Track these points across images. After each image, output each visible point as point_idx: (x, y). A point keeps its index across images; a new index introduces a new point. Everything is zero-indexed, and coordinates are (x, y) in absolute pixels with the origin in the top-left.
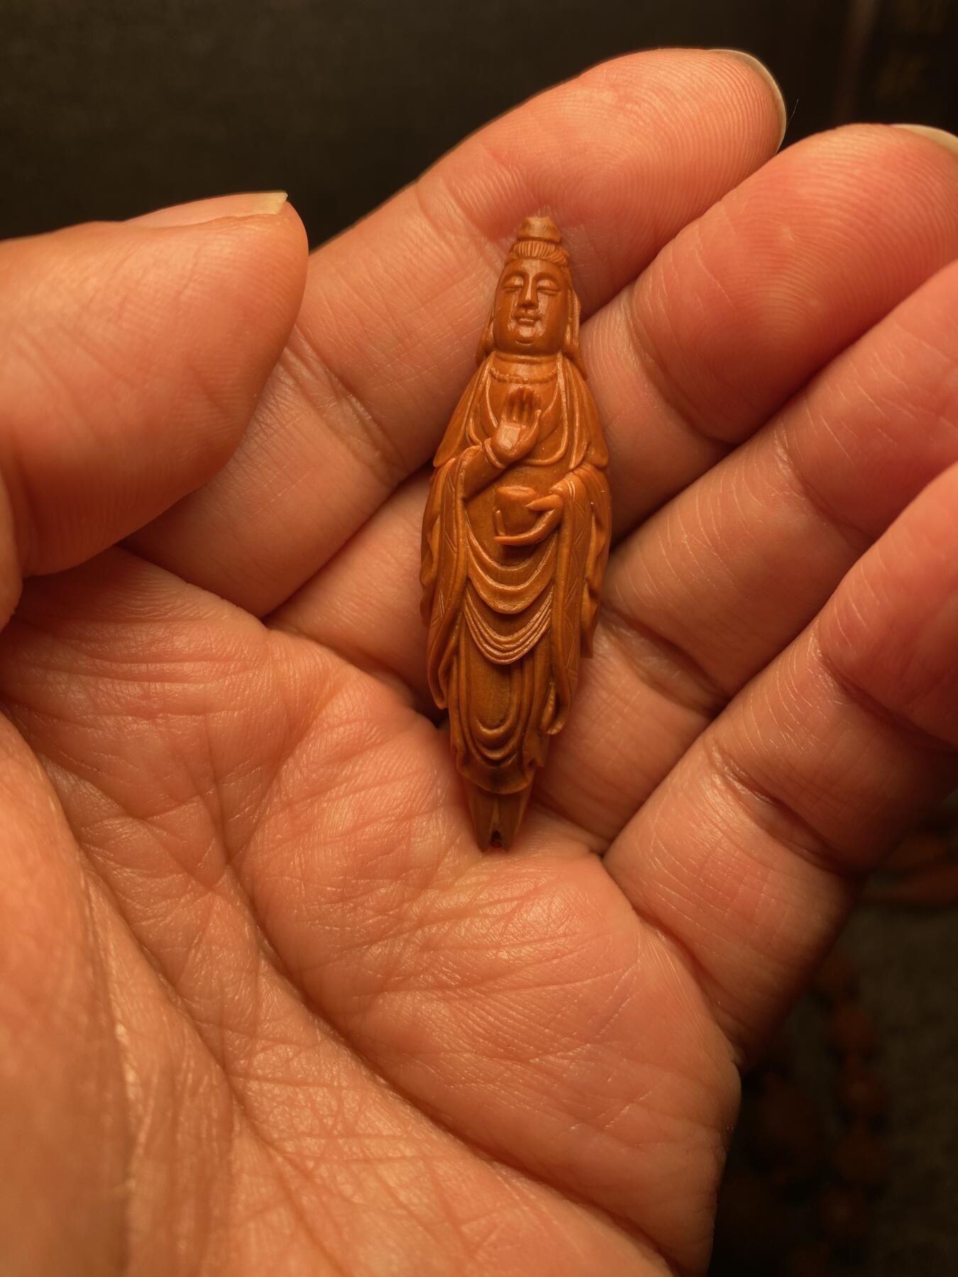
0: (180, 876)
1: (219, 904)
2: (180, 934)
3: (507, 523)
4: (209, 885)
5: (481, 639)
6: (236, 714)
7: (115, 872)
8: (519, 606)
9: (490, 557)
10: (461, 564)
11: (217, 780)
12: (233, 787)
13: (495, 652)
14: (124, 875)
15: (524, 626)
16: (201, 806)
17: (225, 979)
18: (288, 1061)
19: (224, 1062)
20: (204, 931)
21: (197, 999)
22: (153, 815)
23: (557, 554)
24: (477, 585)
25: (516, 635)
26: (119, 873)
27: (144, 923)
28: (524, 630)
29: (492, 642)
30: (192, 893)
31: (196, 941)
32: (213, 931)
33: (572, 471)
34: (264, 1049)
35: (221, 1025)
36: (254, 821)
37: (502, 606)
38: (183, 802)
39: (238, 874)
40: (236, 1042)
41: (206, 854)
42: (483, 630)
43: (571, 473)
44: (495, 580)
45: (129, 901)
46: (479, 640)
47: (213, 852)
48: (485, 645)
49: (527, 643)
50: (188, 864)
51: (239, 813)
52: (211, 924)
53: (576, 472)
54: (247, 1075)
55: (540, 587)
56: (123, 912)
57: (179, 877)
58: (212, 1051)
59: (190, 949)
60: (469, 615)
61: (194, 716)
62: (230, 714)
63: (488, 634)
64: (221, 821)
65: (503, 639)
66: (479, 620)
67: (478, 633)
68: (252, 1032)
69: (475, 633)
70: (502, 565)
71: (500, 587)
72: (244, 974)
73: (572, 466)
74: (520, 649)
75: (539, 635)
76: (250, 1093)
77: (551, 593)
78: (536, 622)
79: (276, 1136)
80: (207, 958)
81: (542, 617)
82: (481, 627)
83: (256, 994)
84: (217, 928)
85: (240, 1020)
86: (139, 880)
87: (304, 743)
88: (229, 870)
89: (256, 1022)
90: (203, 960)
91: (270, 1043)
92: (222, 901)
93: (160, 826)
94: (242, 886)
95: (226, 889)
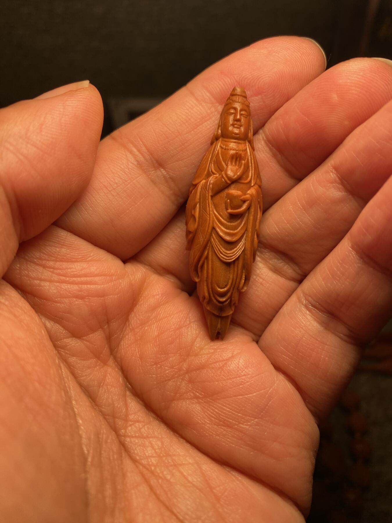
0: (94, 359)
1: (110, 370)
2: (96, 382)
3: (232, 205)
4: (105, 363)
5: (219, 252)
6: (116, 297)
7: (70, 359)
8: (234, 239)
9: (223, 219)
10: (211, 222)
11: (108, 322)
12: (114, 325)
13: (225, 257)
14: (72, 360)
15: (236, 247)
16: (102, 333)
17: (114, 398)
18: (140, 429)
19: (116, 431)
20: (105, 381)
21: (103, 407)
22: (83, 336)
23: (248, 218)
24: (218, 230)
25: (233, 251)
26: (71, 359)
27: (82, 378)
28: (235, 249)
29: (224, 253)
30: (99, 366)
31: (102, 385)
32: (108, 381)
33: (252, 186)
34: (131, 425)
35: (114, 417)
36: (121, 337)
37: (228, 238)
38: (95, 331)
39: (115, 358)
40: (120, 423)
41: (104, 351)
42: (220, 249)
43: (252, 188)
44: (226, 228)
45: (75, 369)
46: (218, 252)
47: (106, 350)
48: (221, 255)
49: (238, 254)
50: (97, 355)
51: (115, 335)
52: (107, 378)
53: (253, 187)
54: (125, 436)
55: (243, 232)
56: (73, 374)
57: (94, 360)
58: (111, 427)
59: (100, 387)
60: (214, 243)
61: (100, 298)
62: (114, 296)
63: (222, 250)
64: (109, 338)
65: (228, 252)
66: (218, 244)
67: (218, 250)
68: (126, 419)
69: (216, 250)
70: (228, 222)
71: (228, 231)
72: (121, 397)
73: (252, 185)
74: (235, 256)
75: (242, 251)
76: (126, 443)
77: (245, 234)
78: (240, 246)
79: (138, 458)
80: (106, 391)
81: (242, 244)
82: (219, 247)
83: (126, 405)
84: (109, 379)
85: (121, 415)
86: (79, 362)
87: (137, 306)
88: (112, 357)
89: (127, 415)
90: (105, 392)
91: (133, 423)
92: (110, 369)
93: (86, 341)
94: (117, 363)
95: (112, 365)
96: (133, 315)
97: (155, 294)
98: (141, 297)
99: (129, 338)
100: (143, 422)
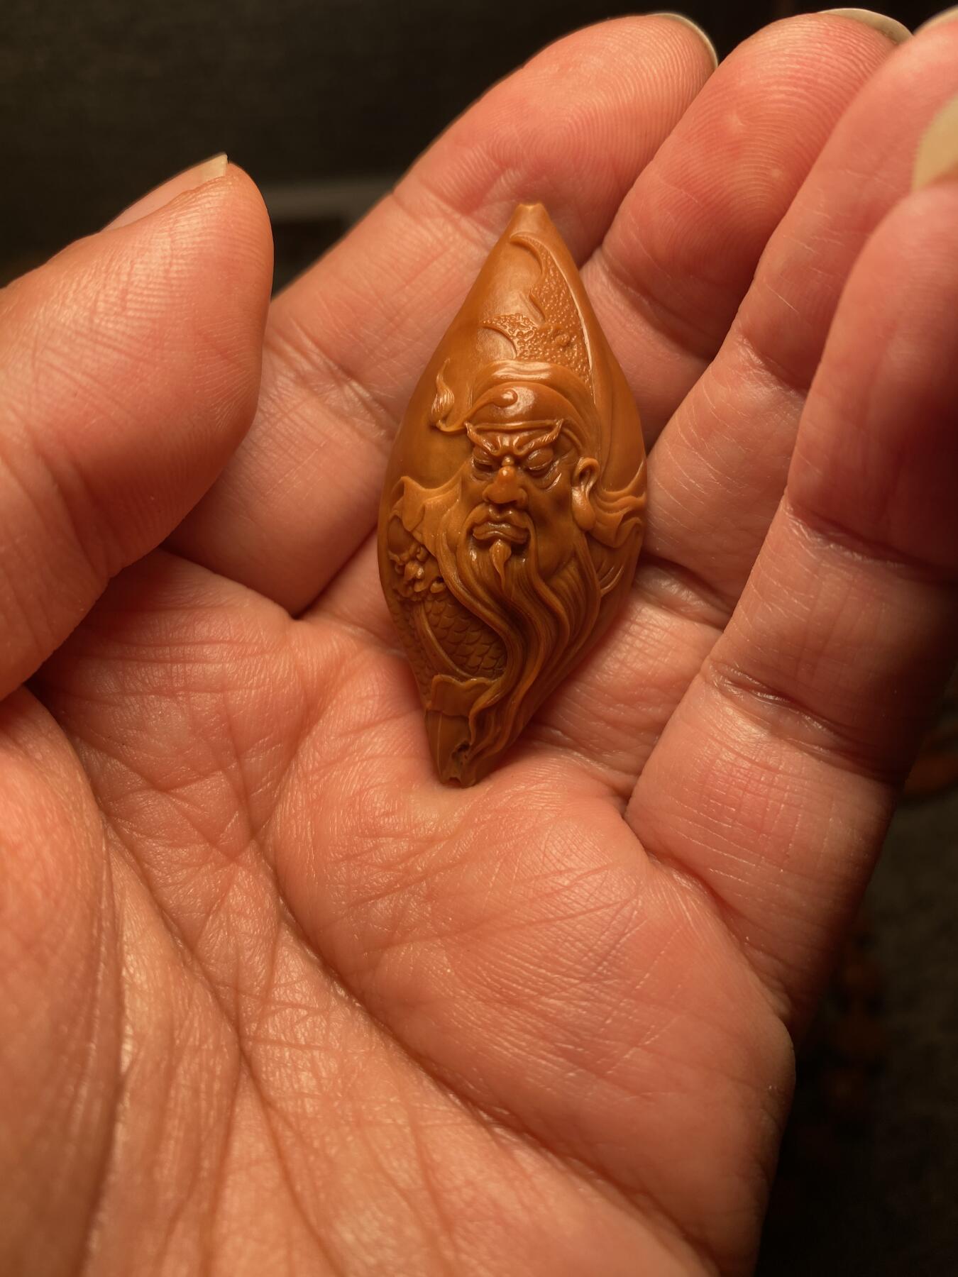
0: (202, 846)
1: (241, 875)
2: (199, 900)
4: (232, 856)
6: (253, 692)
11: (238, 754)
12: (256, 761)
16: (223, 780)
18: (293, 1025)
19: (238, 1026)
20: (223, 900)
21: (213, 962)
22: (176, 786)
27: (164, 890)
30: (213, 863)
31: (214, 908)
32: (232, 901)
34: (274, 1013)
35: (237, 990)
36: (275, 796)
38: (206, 775)
39: (262, 847)
40: (249, 1006)
41: (229, 826)
47: (234, 826)
50: (210, 837)
51: (261, 787)
52: (231, 894)
54: (256, 1039)
56: (146, 879)
57: (200, 848)
58: (226, 1013)
59: (208, 915)
61: (214, 694)
62: (247, 692)
64: (243, 794)
68: (266, 998)
72: (261, 941)
80: (224, 924)
83: (272, 962)
84: (236, 898)
85: (253, 984)
86: (160, 849)
87: (321, 721)
88: (254, 843)
89: (269, 987)
90: (220, 926)
91: (278, 1007)
92: (244, 872)
93: (184, 799)
94: (266, 858)
95: (250, 861)
96: (308, 742)
97: (365, 694)
98: (331, 701)
99: (294, 798)
100: (305, 1007)
